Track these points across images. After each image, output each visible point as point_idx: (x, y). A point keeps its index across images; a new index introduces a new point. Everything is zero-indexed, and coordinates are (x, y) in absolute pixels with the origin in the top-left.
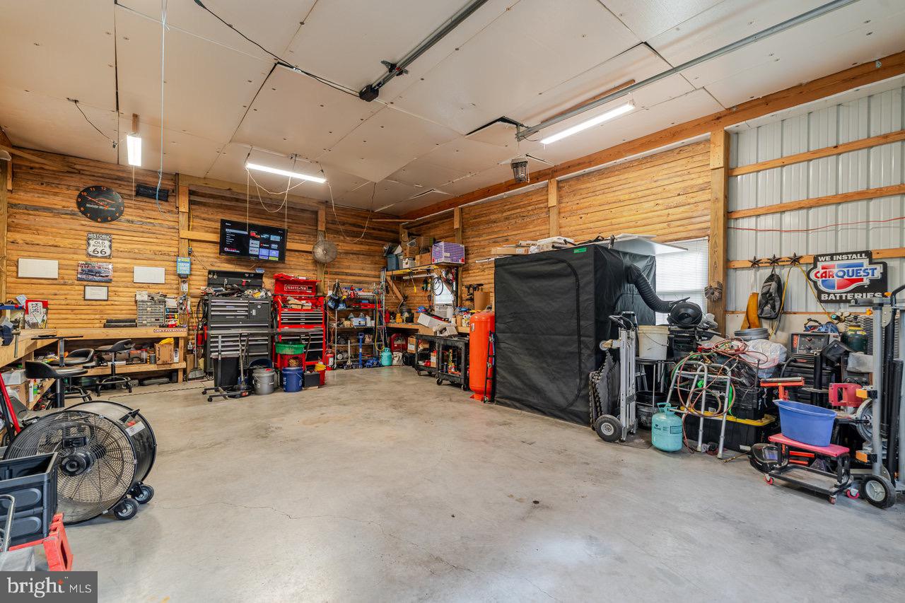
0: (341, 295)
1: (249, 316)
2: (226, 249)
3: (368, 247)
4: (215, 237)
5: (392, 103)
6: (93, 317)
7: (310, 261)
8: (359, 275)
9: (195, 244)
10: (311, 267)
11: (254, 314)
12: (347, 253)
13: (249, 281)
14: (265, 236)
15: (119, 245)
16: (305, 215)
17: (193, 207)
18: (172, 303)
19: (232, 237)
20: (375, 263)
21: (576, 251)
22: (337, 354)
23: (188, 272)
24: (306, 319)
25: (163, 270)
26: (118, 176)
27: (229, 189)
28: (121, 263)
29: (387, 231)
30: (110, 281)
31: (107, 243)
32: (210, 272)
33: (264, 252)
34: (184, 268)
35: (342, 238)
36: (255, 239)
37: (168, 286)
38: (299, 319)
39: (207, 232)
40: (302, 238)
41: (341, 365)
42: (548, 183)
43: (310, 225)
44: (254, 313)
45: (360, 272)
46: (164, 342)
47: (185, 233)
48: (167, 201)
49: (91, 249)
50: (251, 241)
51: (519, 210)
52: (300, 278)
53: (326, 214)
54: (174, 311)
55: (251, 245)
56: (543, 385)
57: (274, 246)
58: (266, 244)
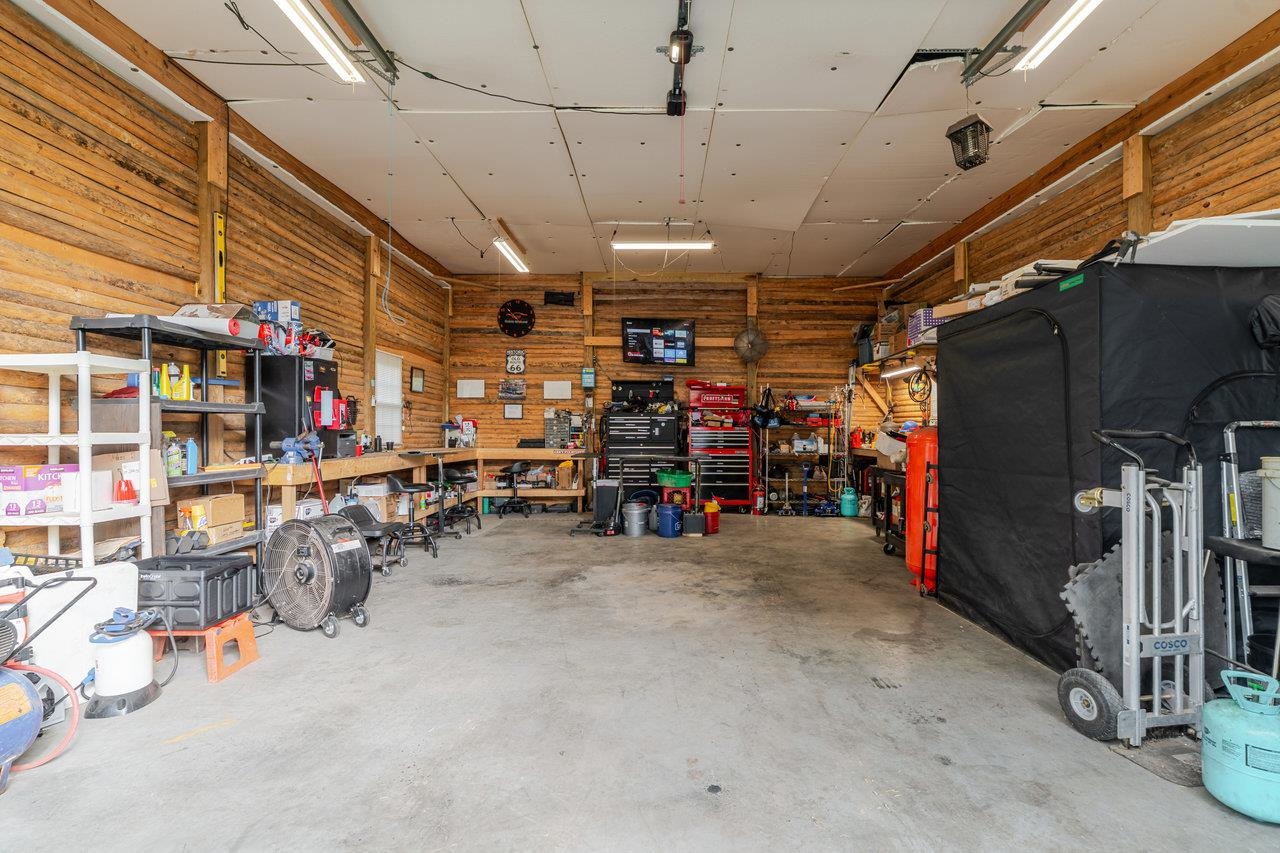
0: (772, 406)
1: (651, 436)
2: (630, 354)
3: (825, 333)
4: (618, 341)
5: (721, 104)
6: (511, 436)
7: (738, 361)
8: (813, 376)
9: (600, 351)
10: (739, 369)
11: (657, 434)
12: (792, 344)
13: (657, 391)
14: (669, 332)
15: (531, 360)
16: (729, 298)
17: (599, 308)
18: (577, 421)
19: (634, 338)
20: (840, 356)
21: (1064, 285)
22: (769, 493)
23: (592, 385)
24: (726, 441)
25: (568, 384)
26: (531, 287)
27: (635, 280)
28: (531, 378)
29: (856, 303)
30: (524, 399)
31: (522, 358)
32: (615, 383)
33: (670, 353)
34: (588, 380)
35: (784, 323)
36: (658, 337)
37: (575, 402)
38: (716, 441)
39: (612, 336)
40: (726, 330)
41: (773, 509)
42: (1122, 148)
43: (736, 310)
44: (657, 432)
45: (813, 371)
46: (562, 465)
47: (590, 340)
48: (573, 305)
49: (509, 366)
50: (655, 341)
51: (1067, 223)
52: (718, 385)
53: (758, 291)
54: (579, 429)
55: (655, 346)
56: (1009, 579)
57: (681, 344)
58: (670, 342)
